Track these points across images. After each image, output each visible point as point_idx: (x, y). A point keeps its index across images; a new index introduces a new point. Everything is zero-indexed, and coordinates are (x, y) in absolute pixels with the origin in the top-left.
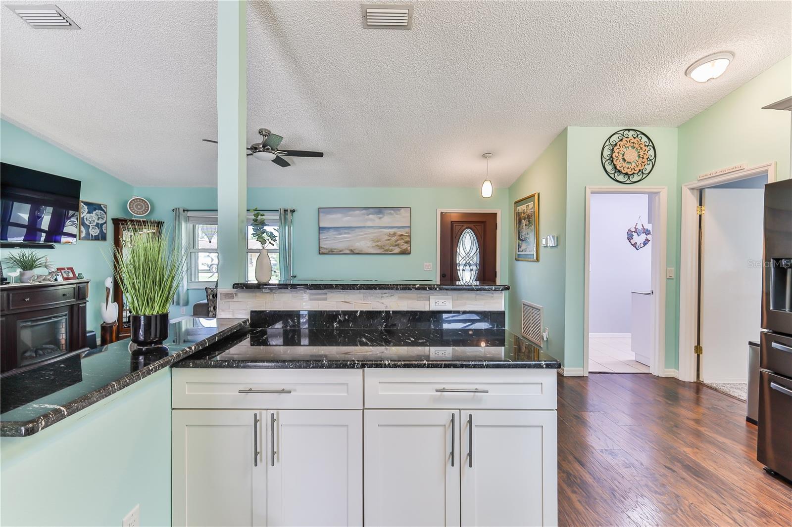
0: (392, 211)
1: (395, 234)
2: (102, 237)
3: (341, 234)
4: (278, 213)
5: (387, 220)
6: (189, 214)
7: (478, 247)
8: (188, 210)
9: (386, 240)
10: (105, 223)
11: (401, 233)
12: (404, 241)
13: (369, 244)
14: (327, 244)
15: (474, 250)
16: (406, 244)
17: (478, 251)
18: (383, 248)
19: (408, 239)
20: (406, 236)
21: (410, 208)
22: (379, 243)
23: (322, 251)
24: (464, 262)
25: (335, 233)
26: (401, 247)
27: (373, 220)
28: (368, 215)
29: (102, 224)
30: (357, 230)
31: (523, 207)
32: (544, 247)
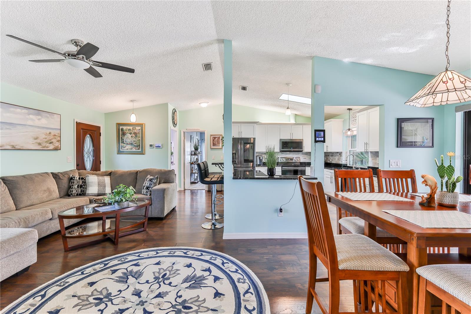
0: (48, 115)
5: (43, 121)
7: (92, 146)
9: (43, 138)
11: (55, 134)
12: (56, 140)
13: (30, 141)
16: (58, 143)
18: (41, 145)
19: (59, 139)
20: (58, 136)
21: (60, 114)
22: (38, 140)
24: (87, 156)
26: (55, 144)
27: (33, 120)
28: (29, 114)
31: (129, 128)
32: (150, 148)
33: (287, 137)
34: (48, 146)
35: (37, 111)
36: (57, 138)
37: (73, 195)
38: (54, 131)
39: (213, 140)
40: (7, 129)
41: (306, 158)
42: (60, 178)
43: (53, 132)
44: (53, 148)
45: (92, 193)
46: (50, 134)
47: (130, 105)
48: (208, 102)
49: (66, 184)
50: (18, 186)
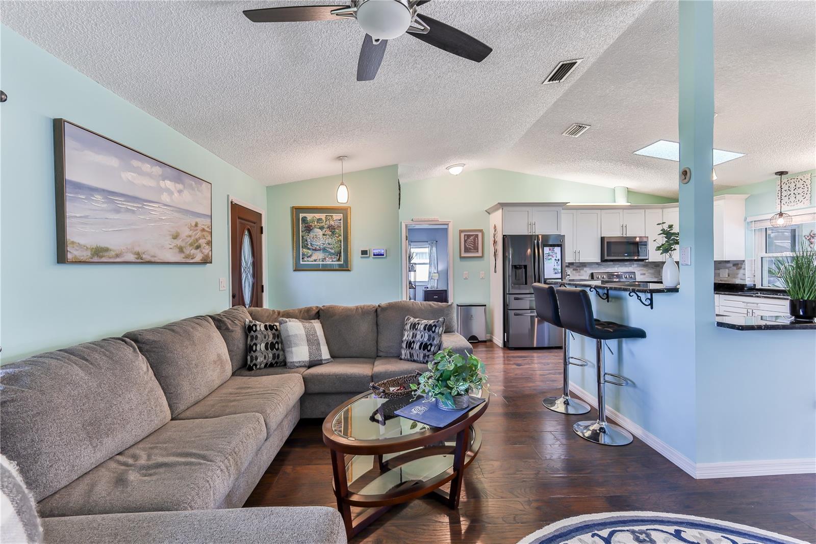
7: (252, 255)
15: (250, 259)
16: (207, 247)
19: (209, 238)
21: (211, 183)
24: (245, 275)
31: (318, 216)
32: (361, 257)
33: (613, 232)
37: (258, 367)
39: (465, 241)
41: (644, 274)
42: (227, 329)
45: (300, 362)
47: (336, 168)
48: (465, 165)
49: (241, 341)
50: (169, 355)
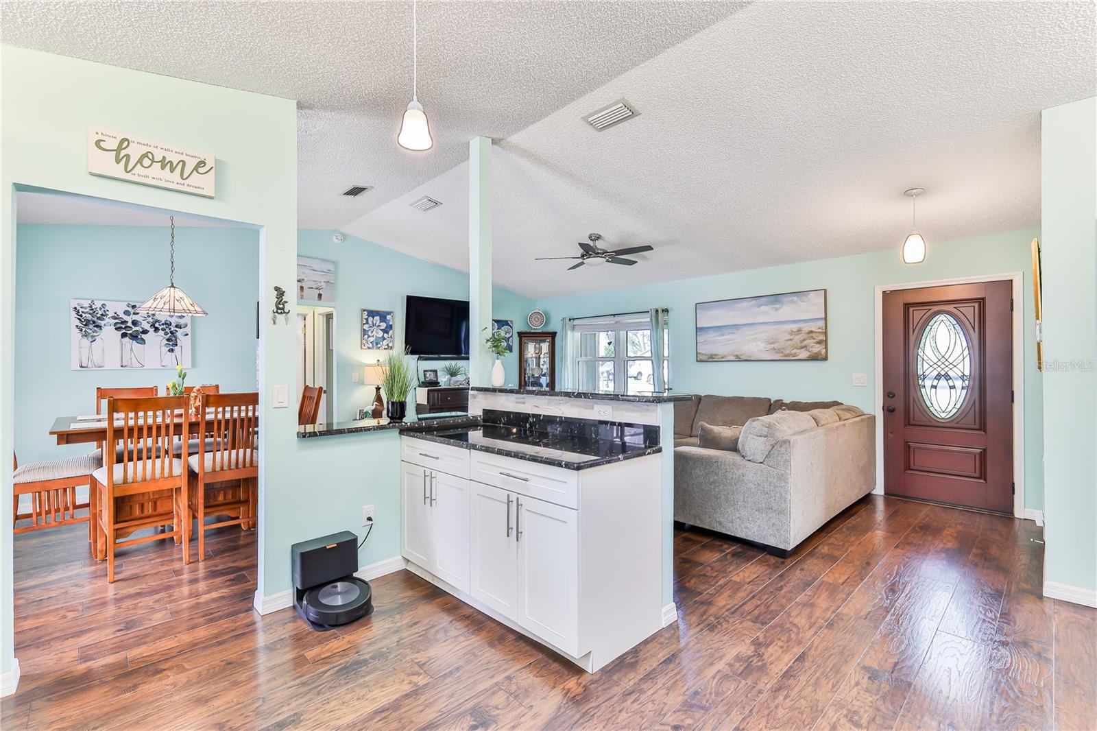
0: (795, 298)
1: (799, 330)
2: (510, 349)
3: (723, 335)
4: (649, 315)
5: (787, 311)
6: (576, 322)
7: (965, 344)
8: (574, 319)
9: (787, 340)
10: (512, 336)
11: (810, 329)
13: (762, 345)
14: (705, 350)
15: (958, 350)
17: (966, 352)
18: (782, 353)
21: (825, 290)
22: (776, 344)
23: (700, 357)
24: (935, 373)
25: (715, 334)
26: (811, 349)
27: (767, 313)
28: (759, 306)
29: (509, 338)
30: (744, 329)
34: (795, 354)
35: (770, 298)
36: (818, 337)
38: (810, 323)
40: (729, 333)
43: (806, 327)
44: (808, 356)
46: (801, 331)
